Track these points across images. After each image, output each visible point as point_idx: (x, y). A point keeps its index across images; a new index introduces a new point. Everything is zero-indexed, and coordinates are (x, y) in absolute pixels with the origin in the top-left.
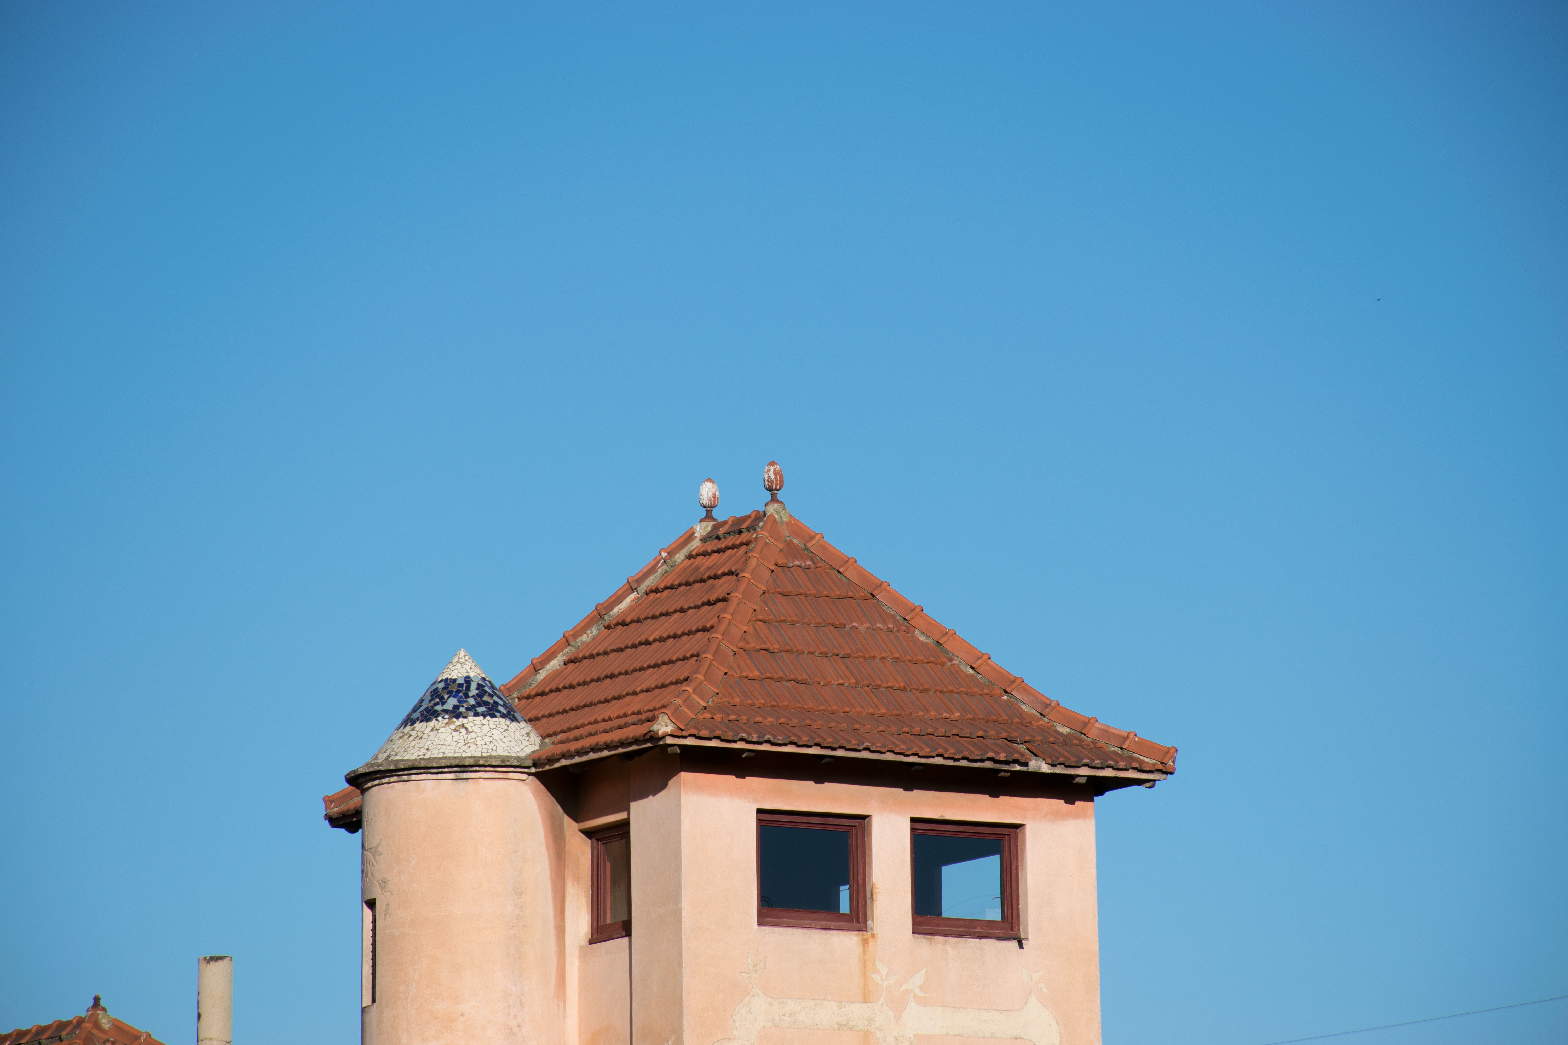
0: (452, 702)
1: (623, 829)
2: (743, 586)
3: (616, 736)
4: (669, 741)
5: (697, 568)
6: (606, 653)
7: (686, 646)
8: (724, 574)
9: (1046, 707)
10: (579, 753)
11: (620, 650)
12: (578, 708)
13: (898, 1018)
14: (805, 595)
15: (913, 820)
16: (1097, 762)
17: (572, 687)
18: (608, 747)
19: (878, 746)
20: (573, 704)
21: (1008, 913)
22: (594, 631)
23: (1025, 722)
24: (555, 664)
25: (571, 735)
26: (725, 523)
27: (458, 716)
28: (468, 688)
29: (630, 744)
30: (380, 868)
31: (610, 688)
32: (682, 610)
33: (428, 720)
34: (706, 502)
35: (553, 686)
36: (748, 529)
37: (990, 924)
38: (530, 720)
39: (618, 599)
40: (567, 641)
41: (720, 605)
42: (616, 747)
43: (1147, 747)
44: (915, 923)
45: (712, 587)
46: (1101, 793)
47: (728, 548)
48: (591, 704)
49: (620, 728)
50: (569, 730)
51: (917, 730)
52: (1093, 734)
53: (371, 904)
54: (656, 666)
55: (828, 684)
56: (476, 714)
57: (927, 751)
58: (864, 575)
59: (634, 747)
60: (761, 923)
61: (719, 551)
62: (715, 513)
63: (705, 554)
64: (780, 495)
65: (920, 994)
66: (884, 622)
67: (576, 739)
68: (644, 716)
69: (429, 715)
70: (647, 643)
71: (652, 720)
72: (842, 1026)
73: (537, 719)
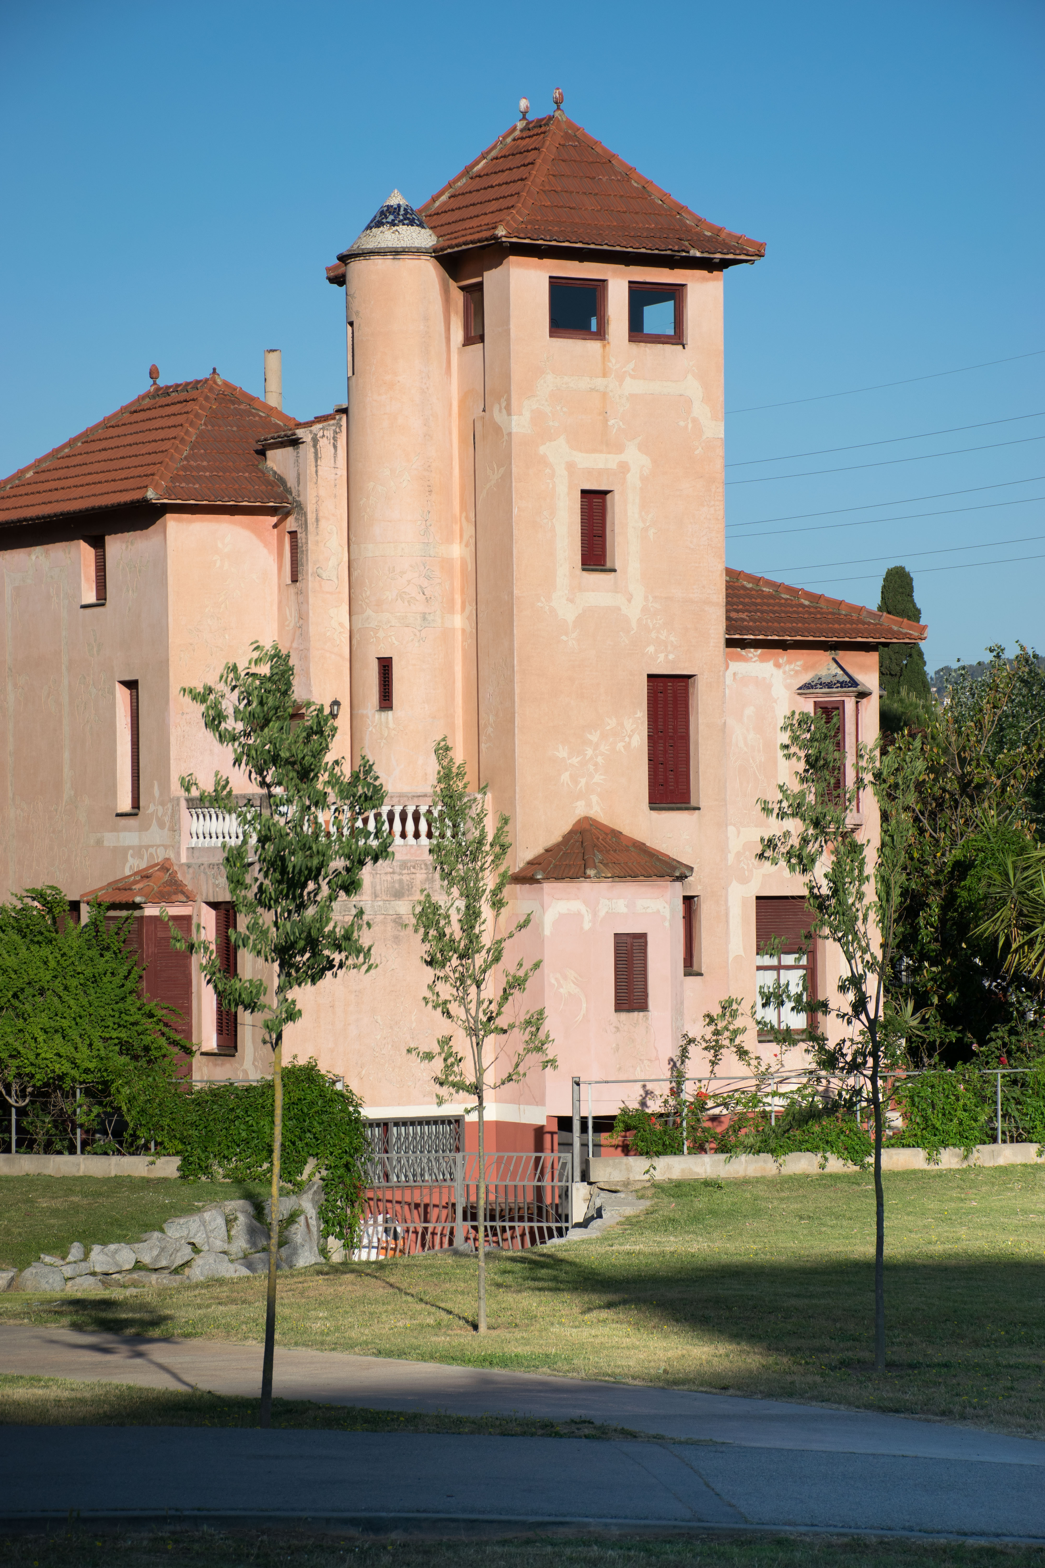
0: (391, 217)
1: (479, 286)
2: (542, 157)
3: (476, 237)
4: (504, 239)
5: (518, 146)
6: (470, 192)
7: (513, 188)
8: (532, 149)
9: (699, 221)
10: (457, 245)
11: (478, 191)
12: (456, 222)
13: (621, 385)
14: (575, 161)
15: (630, 282)
16: (725, 251)
17: (453, 210)
18: (472, 242)
19: (612, 243)
20: (454, 219)
21: (677, 331)
22: (464, 180)
23: (688, 229)
24: (444, 198)
25: (453, 236)
26: (533, 121)
27: (394, 225)
28: (399, 210)
29: (483, 241)
30: (355, 305)
31: (473, 211)
32: (510, 169)
33: (379, 227)
34: (522, 110)
35: (443, 209)
36: (545, 125)
37: (668, 336)
38: (431, 228)
39: (477, 163)
40: (450, 185)
41: (530, 166)
42: (476, 243)
43: (751, 242)
44: (630, 336)
45: (526, 156)
46: (727, 267)
47: (534, 135)
48: (463, 220)
49: (478, 232)
50: (452, 233)
51: (632, 234)
52: (723, 235)
53: (351, 324)
54: (497, 199)
55: (586, 209)
56: (404, 224)
57: (637, 245)
58: (605, 150)
59: (486, 243)
60: (551, 336)
61: (529, 137)
62: (527, 116)
63: (522, 138)
64: (562, 106)
65: (632, 373)
66: (616, 176)
67: (455, 238)
68: (490, 226)
69: (379, 224)
70: (492, 187)
71: (495, 228)
72: (592, 390)
73: (435, 227)
